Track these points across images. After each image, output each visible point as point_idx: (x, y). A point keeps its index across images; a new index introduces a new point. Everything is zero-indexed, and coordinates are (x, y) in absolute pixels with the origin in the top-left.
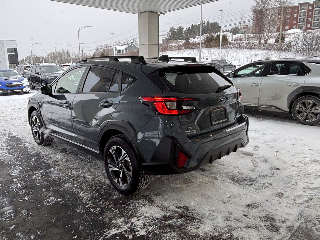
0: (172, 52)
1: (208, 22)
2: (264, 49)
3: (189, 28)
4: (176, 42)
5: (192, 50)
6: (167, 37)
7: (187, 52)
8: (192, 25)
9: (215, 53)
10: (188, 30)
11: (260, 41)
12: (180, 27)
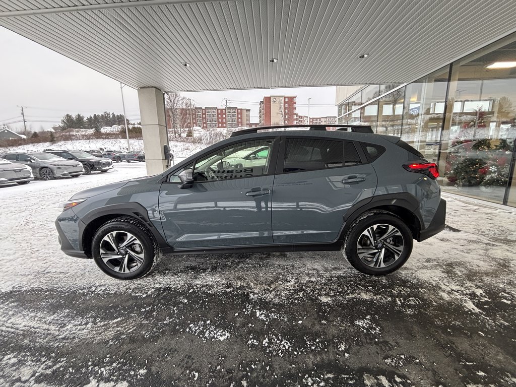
0: (80, 141)
1: (113, 113)
2: (181, 141)
3: (91, 117)
4: (78, 132)
5: (107, 140)
6: (61, 125)
7: (101, 142)
8: (95, 115)
9: (135, 144)
10: (90, 119)
11: (175, 135)
12: (79, 115)
